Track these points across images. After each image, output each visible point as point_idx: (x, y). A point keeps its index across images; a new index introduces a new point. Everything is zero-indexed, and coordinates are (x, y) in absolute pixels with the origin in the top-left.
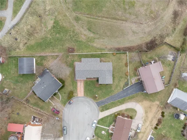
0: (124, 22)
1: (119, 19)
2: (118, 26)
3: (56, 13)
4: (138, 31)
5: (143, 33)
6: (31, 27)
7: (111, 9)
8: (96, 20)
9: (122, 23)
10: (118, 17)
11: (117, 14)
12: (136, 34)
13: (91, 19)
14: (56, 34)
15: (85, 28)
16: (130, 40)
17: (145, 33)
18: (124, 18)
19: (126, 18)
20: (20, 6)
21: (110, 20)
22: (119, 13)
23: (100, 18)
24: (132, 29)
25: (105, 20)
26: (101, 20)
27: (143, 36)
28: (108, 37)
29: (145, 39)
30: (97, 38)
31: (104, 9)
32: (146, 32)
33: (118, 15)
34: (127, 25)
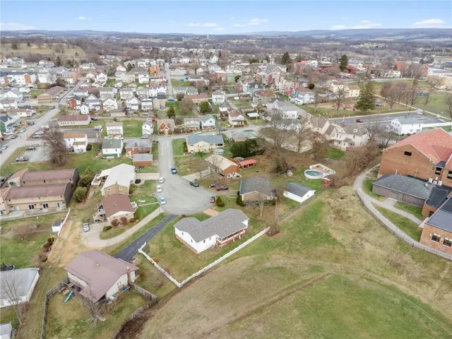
0: (233, 319)
1: (248, 315)
2: (237, 304)
3: (349, 250)
4: (188, 323)
5: (173, 327)
6: (349, 217)
7: (284, 322)
8: (286, 287)
9: (235, 315)
10: (255, 317)
11: (265, 322)
12: (188, 315)
13: (295, 282)
14: (314, 232)
15: (288, 266)
16: (192, 299)
17: (168, 331)
18: (242, 326)
19: (237, 329)
20: (390, 218)
21: (264, 304)
22: (261, 327)
23: (284, 294)
24: (205, 319)
25: (273, 296)
26: (280, 293)
27: (171, 323)
28: (239, 279)
29: (158, 321)
30: (255, 265)
31: (296, 312)
32: (167, 335)
33: (258, 322)
34: (222, 320)
